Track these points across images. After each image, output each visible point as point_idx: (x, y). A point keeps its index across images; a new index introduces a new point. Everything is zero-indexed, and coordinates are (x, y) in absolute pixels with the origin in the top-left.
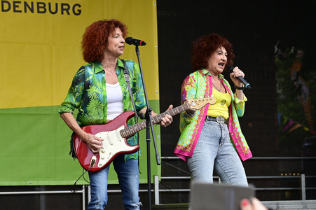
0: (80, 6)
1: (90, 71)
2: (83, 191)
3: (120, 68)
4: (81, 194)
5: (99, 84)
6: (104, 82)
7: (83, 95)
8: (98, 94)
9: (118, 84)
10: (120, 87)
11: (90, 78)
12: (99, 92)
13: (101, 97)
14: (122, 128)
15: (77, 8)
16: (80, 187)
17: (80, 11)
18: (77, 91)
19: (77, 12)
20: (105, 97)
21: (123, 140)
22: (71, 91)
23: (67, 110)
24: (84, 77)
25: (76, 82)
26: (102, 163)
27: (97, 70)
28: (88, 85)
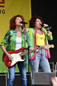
0: (5, 10)
1: (12, 32)
2: (6, 75)
3: (22, 32)
4: (5, 76)
5: (14, 36)
6: (16, 36)
7: (8, 40)
8: (13, 40)
9: (21, 38)
10: (21, 39)
11: (11, 34)
12: (14, 39)
13: (14, 41)
14: (21, 53)
15: (3, 11)
16: (5, 74)
17: (5, 12)
18: (7, 38)
19: (4, 13)
20: (15, 41)
21: (20, 57)
22: (5, 38)
23: (3, 45)
24: (9, 34)
25: (6, 35)
26: (12, 64)
27: (14, 31)
28: (10, 37)
